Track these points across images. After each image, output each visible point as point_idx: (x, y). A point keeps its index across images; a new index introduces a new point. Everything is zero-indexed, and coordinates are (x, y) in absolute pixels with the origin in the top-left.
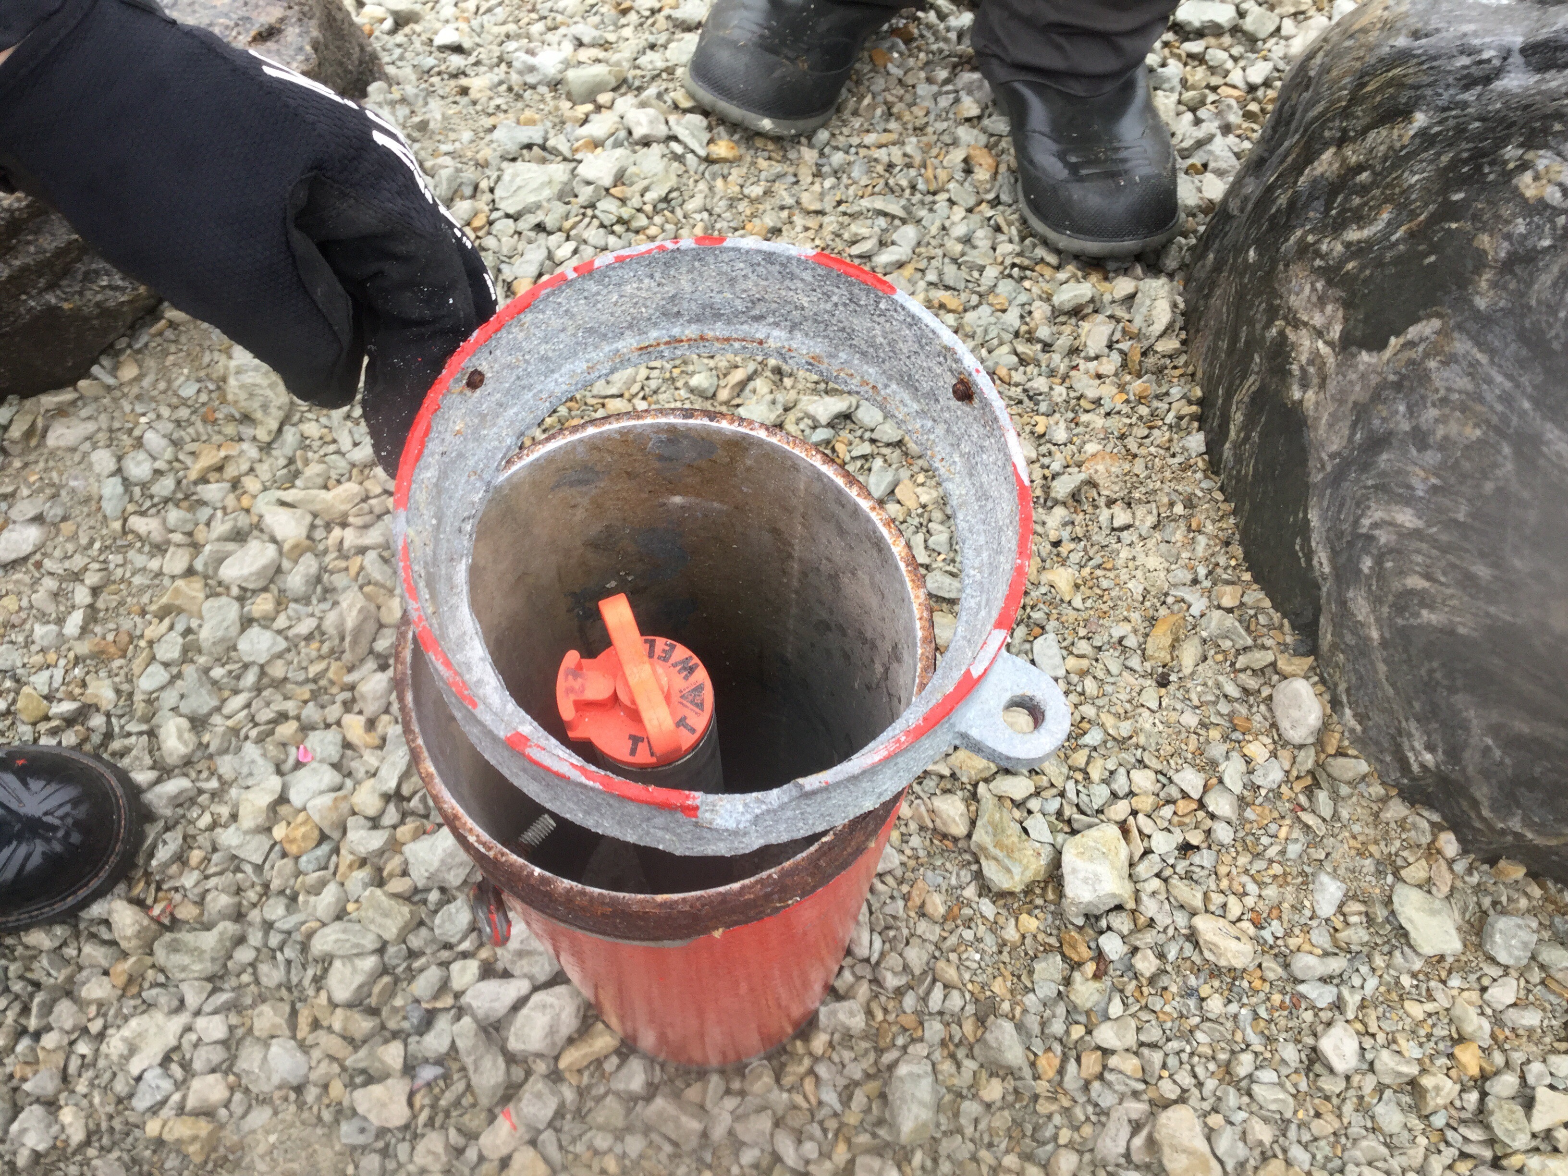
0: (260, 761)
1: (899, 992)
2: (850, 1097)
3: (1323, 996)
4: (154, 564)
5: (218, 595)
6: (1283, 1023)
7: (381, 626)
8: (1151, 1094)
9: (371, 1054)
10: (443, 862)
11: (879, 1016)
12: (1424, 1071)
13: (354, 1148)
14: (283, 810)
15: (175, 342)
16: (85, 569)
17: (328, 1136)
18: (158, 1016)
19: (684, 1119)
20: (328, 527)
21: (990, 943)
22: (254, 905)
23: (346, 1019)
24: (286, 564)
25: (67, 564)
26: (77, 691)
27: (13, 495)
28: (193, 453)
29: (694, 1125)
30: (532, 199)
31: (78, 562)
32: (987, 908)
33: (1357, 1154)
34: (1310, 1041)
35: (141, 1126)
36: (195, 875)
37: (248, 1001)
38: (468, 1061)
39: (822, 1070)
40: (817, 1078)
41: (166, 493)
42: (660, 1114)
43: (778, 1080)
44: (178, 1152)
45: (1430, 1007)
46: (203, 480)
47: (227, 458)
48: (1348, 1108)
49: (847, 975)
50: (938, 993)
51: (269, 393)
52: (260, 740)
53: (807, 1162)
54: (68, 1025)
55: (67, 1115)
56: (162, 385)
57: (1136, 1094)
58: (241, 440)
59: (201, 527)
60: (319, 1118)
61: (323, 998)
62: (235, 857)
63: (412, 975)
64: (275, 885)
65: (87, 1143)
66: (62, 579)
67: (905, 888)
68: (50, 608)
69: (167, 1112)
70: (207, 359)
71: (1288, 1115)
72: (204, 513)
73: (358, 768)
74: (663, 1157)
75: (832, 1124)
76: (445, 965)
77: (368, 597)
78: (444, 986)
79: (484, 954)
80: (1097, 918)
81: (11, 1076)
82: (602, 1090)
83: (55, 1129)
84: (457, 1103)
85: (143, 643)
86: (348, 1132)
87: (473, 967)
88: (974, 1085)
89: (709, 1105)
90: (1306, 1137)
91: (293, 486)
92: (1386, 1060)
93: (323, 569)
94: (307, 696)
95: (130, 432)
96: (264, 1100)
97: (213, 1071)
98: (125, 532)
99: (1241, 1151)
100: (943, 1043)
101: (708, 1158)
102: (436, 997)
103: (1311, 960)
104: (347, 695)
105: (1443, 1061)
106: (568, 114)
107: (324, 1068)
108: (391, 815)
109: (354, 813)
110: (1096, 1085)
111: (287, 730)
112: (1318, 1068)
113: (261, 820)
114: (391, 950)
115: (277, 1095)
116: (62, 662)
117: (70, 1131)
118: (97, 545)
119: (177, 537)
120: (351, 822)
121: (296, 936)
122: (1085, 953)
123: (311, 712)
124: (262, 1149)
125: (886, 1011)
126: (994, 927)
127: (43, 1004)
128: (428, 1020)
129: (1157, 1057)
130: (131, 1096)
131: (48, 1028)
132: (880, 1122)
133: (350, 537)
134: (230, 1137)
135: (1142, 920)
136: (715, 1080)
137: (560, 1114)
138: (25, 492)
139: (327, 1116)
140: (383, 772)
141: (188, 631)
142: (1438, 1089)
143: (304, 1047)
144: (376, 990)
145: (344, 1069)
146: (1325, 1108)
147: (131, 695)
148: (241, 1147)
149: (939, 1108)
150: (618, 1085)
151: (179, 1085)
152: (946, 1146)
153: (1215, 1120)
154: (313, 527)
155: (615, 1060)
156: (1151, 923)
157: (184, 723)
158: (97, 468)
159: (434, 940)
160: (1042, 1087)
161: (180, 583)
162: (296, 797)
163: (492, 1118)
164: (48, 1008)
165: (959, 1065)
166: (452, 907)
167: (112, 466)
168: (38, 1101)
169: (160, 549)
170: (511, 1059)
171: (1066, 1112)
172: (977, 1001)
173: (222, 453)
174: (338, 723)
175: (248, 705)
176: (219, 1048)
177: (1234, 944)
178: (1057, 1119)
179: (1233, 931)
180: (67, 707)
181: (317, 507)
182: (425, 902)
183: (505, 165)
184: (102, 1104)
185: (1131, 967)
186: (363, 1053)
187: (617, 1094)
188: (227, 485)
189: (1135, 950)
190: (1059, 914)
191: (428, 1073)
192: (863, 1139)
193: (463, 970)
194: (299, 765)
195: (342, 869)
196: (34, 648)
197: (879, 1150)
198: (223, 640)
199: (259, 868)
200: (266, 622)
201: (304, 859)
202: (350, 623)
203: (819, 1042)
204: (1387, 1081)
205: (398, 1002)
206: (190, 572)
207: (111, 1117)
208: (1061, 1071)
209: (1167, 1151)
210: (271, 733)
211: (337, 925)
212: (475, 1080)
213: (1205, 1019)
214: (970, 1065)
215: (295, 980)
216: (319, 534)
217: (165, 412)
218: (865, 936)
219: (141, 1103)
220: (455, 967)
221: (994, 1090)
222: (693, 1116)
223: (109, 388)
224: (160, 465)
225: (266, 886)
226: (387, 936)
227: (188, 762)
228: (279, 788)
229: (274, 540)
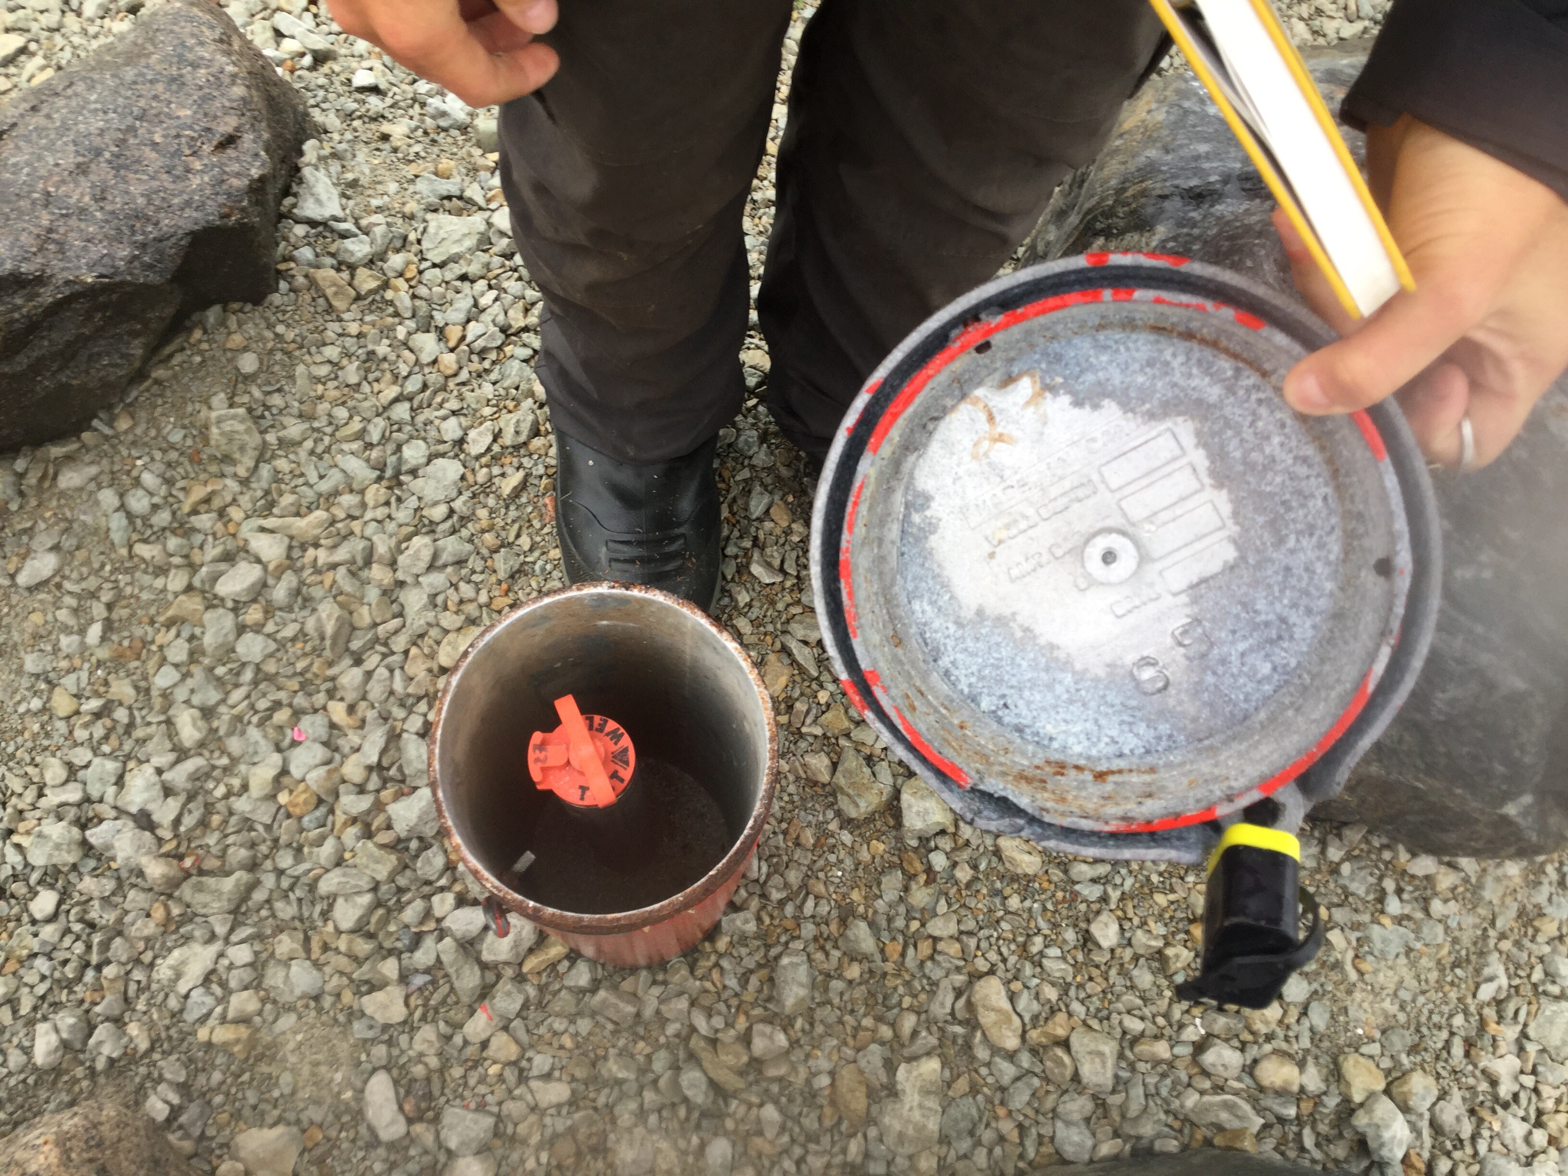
0: (263, 742)
1: (782, 903)
2: (747, 981)
3: (1093, 892)
4: (159, 583)
5: (215, 607)
6: (1064, 912)
7: (354, 628)
8: (969, 968)
9: (373, 969)
10: (420, 818)
11: (767, 921)
12: (1167, 944)
13: (365, 1041)
14: (285, 780)
15: (161, 396)
16: (100, 588)
17: (344, 1033)
18: (196, 947)
19: (622, 1005)
20: (303, 547)
21: (849, 863)
22: (266, 857)
23: (350, 942)
24: (271, 581)
25: (84, 585)
26: (102, 689)
27: (31, 528)
28: (183, 489)
29: (630, 1009)
30: (455, 249)
31: (92, 583)
32: (846, 837)
33: (1120, 1006)
34: (1083, 925)
35: (194, 1033)
36: (216, 835)
37: (269, 932)
38: (451, 971)
39: (725, 963)
40: (722, 969)
41: (164, 524)
42: (604, 1001)
43: (692, 971)
44: (225, 1051)
45: (1172, 897)
46: (195, 512)
47: (213, 493)
48: (1113, 972)
49: (743, 893)
50: (810, 903)
51: (246, 437)
52: (261, 724)
53: (717, 1031)
54: (124, 959)
55: (133, 1029)
56: (153, 433)
57: (958, 969)
58: (223, 476)
59: (196, 551)
60: (336, 1020)
61: (330, 927)
62: (247, 819)
63: (401, 907)
64: (284, 839)
65: (152, 1049)
66: (78, 597)
67: (784, 825)
68: (72, 622)
69: (212, 1022)
70: (189, 409)
71: (1069, 979)
72: (198, 539)
73: (344, 744)
74: (606, 1033)
75: (734, 1002)
76: (427, 897)
77: (341, 605)
78: (428, 914)
79: (458, 888)
80: (928, 840)
81: (82, 1001)
82: (557, 986)
83: (125, 1040)
84: (443, 1002)
85: (154, 648)
86: (359, 1029)
87: (450, 898)
88: (840, 967)
89: (640, 993)
90: (1082, 995)
91: (271, 514)
92: (1140, 937)
93: (302, 583)
94: (296, 687)
95: (128, 473)
96: (290, 1008)
97: (246, 988)
98: (131, 557)
99: (1036, 1007)
100: (815, 939)
101: (641, 1031)
102: (421, 923)
103: (1084, 867)
104: (329, 685)
105: (1181, 936)
106: (481, 162)
107: (335, 981)
108: (374, 782)
109: (344, 781)
110: (929, 964)
111: (282, 716)
112: (1090, 945)
113: (267, 790)
114: (384, 888)
115: (300, 1004)
116: (86, 666)
117: (137, 1041)
118: (108, 568)
119: (176, 560)
120: (342, 788)
121: (305, 880)
122: (919, 866)
123: (300, 700)
124: (291, 1046)
125: (772, 917)
126: (852, 851)
127: (101, 943)
128: (417, 940)
129: (972, 942)
130: (182, 1011)
131: (108, 962)
132: (769, 999)
133: (323, 557)
134: (266, 1037)
135: (960, 842)
136: (644, 974)
137: (525, 1006)
138: (42, 525)
139: (341, 1018)
140: (366, 747)
141: (192, 638)
142: (1177, 956)
143: (317, 965)
144: (374, 919)
145: (352, 981)
146: (1095, 972)
147: (147, 691)
148: (274, 1045)
149: (813, 986)
150: (569, 982)
151: (219, 1001)
152: (819, 1014)
153: (1016, 986)
154: (290, 548)
155: (566, 963)
156: (967, 843)
157: (196, 713)
158: (104, 505)
159: (417, 879)
160: (889, 967)
161: (182, 598)
162: (296, 772)
163: (472, 1012)
164: (105, 946)
165: (827, 954)
166: (429, 852)
167: (116, 503)
168: (107, 1019)
169: (161, 571)
170: (484, 966)
171: (907, 984)
172: (840, 907)
173: (209, 489)
174: (324, 708)
175: (248, 696)
176: (249, 970)
177: (1026, 858)
178: (901, 990)
179: (1026, 847)
180: (94, 704)
181: (294, 532)
182: (407, 849)
183: (429, 216)
184: (161, 1018)
185: (953, 876)
186: (366, 967)
187: (569, 989)
188: (214, 515)
189: (955, 865)
190: (900, 839)
191: (419, 980)
192: (757, 1011)
193: (443, 901)
194: (295, 744)
195: (338, 825)
196: (61, 654)
197: (769, 1020)
198: (221, 645)
199: (268, 828)
200: (258, 628)
201: (306, 819)
202: (329, 629)
203: (722, 944)
204: (1141, 951)
205: (392, 928)
206: (189, 589)
207: (168, 1028)
208: (903, 955)
209: (981, 1010)
210: (270, 717)
211: (338, 871)
212: (457, 984)
213: (1007, 912)
214: (836, 954)
215: (306, 914)
216: (296, 553)
217: (158, 455)
218: (755, 863)
219: (191, 1016)
220: (436, 899)
221: (854, 971)
222: (628, 1002)
223: (107, 438)
224: (156, 500)
225: (276, 840)
226: (379, 877)
227: (202, 744)
228: (280, 763)
229: (258, 561)
